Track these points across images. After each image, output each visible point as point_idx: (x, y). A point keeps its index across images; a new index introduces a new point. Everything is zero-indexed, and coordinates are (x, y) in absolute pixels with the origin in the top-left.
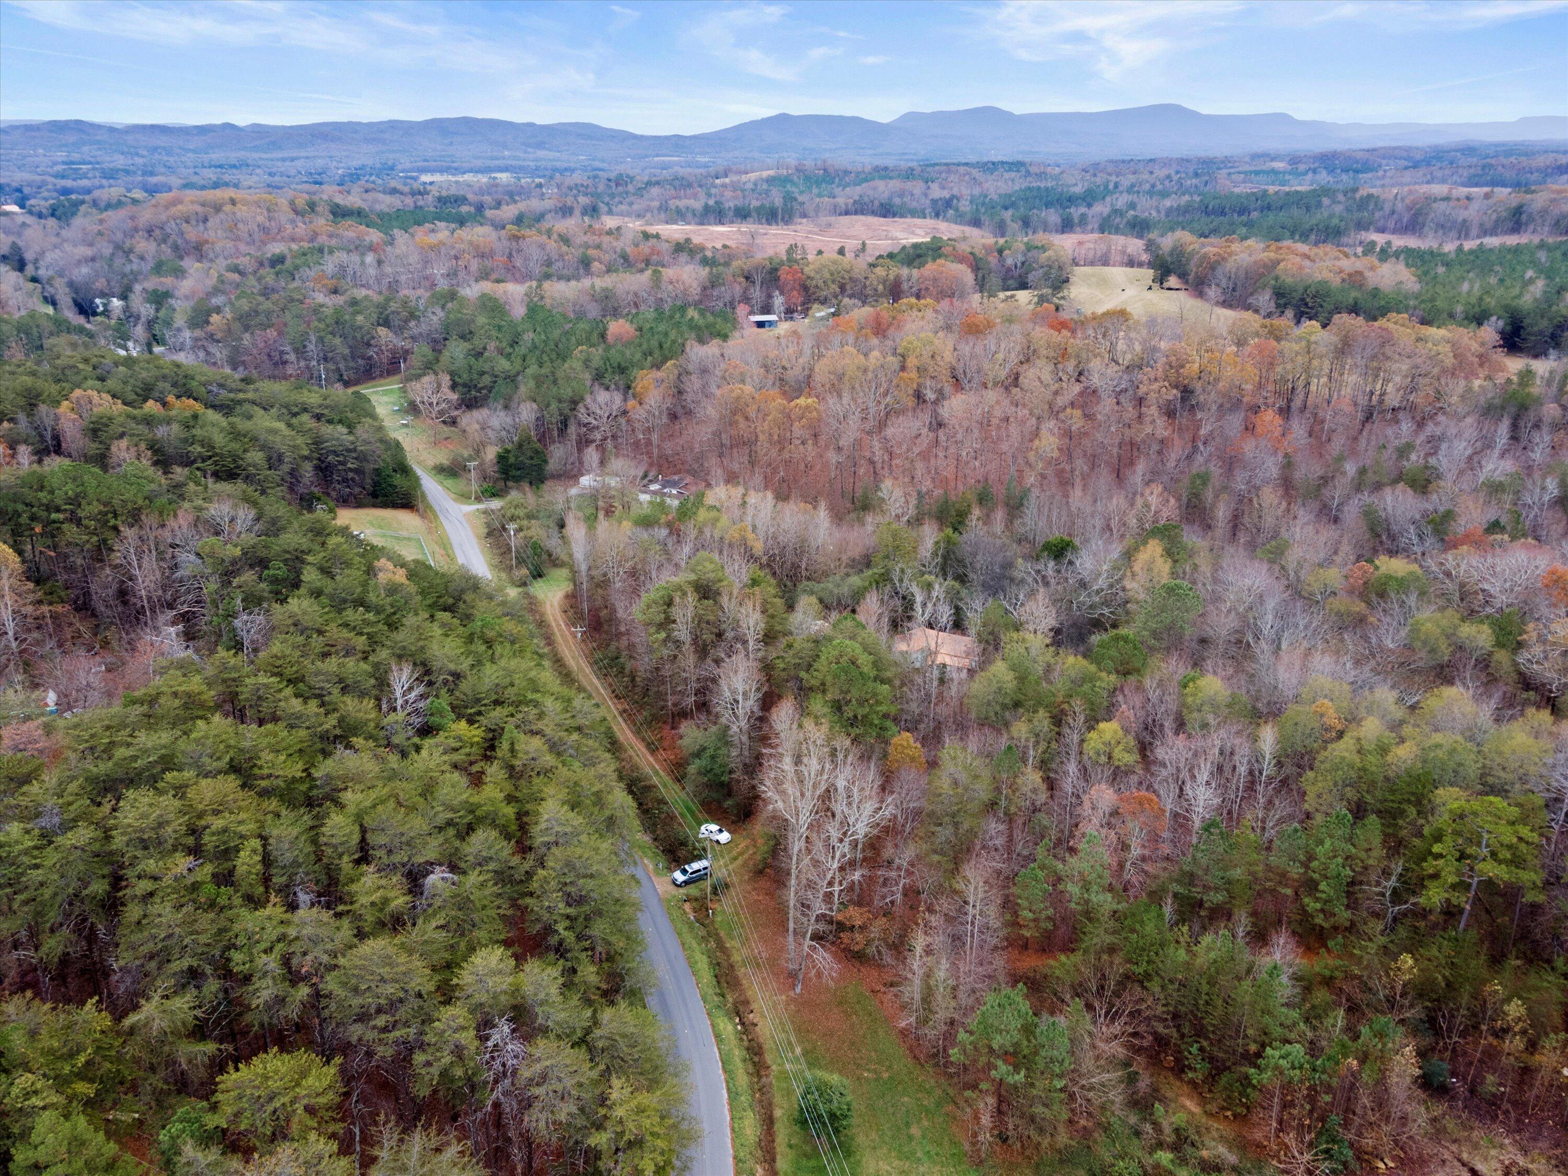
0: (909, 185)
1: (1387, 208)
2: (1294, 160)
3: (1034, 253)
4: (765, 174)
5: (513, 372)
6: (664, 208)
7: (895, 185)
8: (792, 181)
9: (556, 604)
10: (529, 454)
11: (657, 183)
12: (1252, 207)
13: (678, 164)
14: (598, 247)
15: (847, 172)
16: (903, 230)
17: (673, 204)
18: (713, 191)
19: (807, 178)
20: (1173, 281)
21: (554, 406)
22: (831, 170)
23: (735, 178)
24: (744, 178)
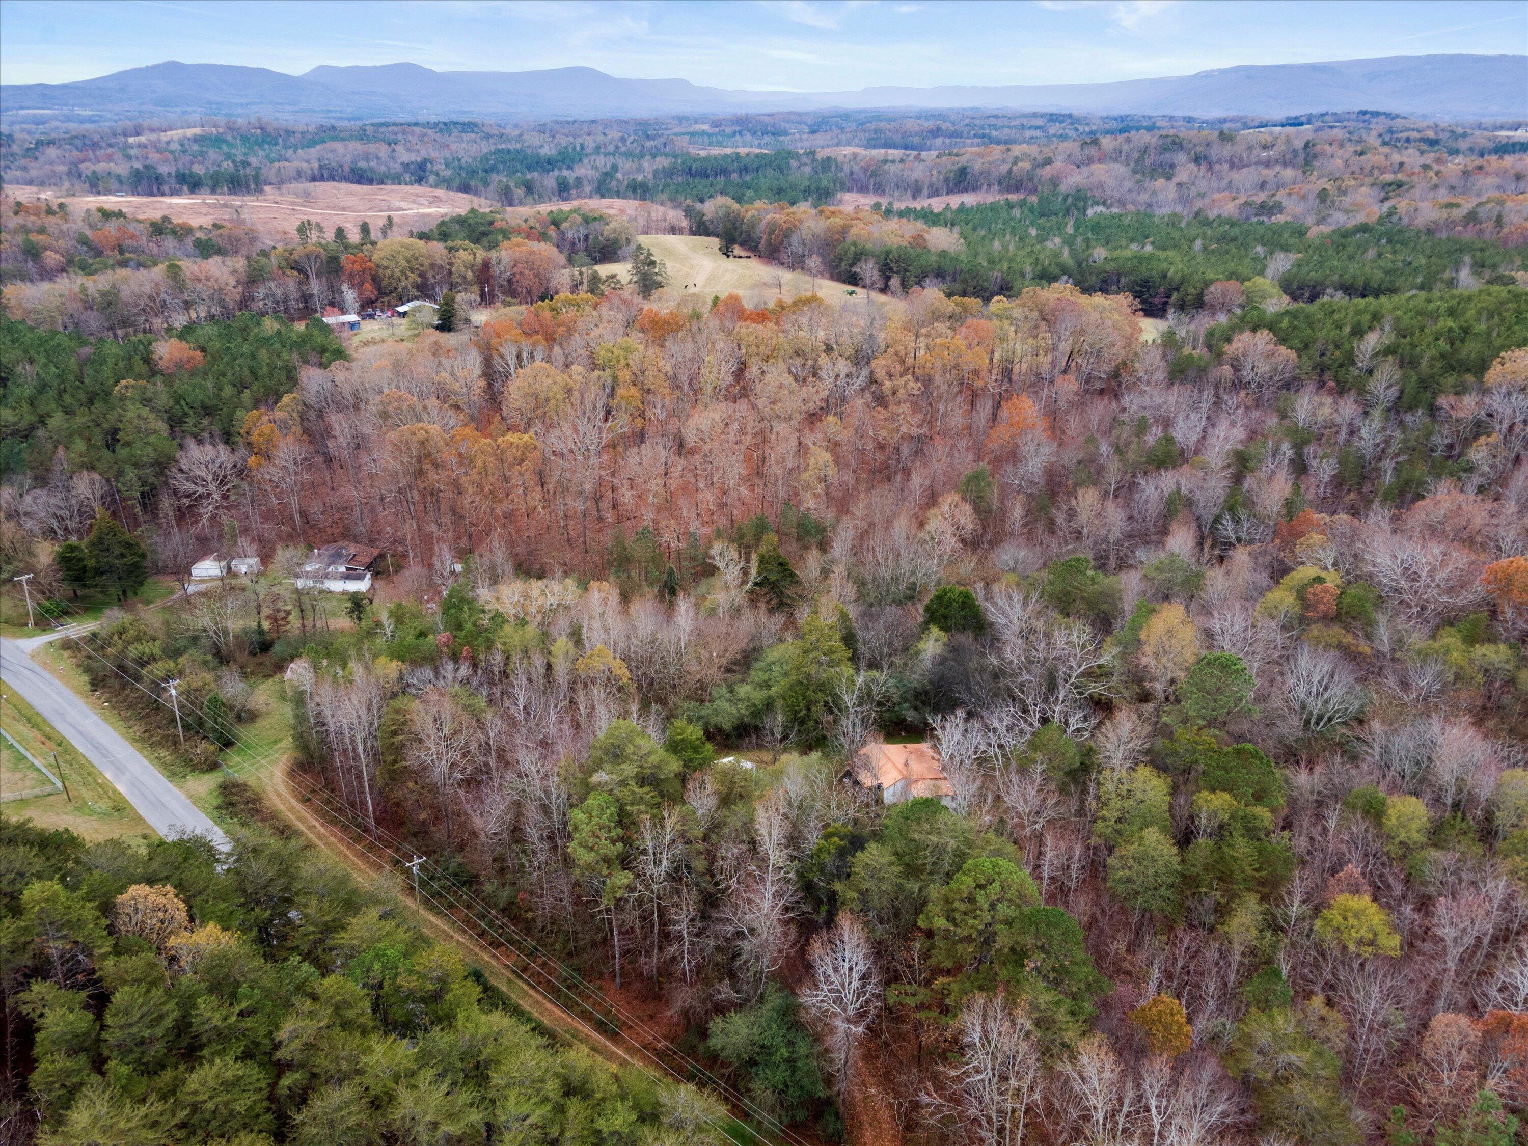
0: (372, 148)
1: (846, 168)
2: (716, 124)
3: (596, 225)
4: (190, 132)
5: (23, 425)
6: (74, 174)
7: (355, 147)
8: (225, 141)
9: (282, 789)
10: (117, 551)
11: (51, 143)
12: (731, 168)
13: (54, 118)
14: (42, 230)
15: (289, 133)
16: (403, 199)
17: (87, 168)
18: (132, 152)
19: (245, 139)
20: (737, 250)
21: (131, 474)
22: (270, 129)
23: (153, 137)
24: (164, 137)
